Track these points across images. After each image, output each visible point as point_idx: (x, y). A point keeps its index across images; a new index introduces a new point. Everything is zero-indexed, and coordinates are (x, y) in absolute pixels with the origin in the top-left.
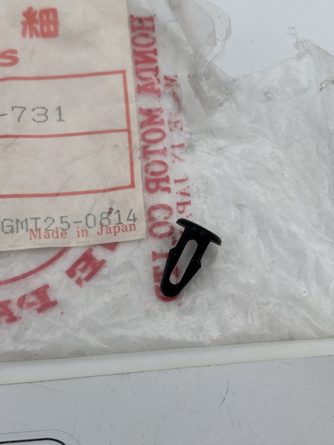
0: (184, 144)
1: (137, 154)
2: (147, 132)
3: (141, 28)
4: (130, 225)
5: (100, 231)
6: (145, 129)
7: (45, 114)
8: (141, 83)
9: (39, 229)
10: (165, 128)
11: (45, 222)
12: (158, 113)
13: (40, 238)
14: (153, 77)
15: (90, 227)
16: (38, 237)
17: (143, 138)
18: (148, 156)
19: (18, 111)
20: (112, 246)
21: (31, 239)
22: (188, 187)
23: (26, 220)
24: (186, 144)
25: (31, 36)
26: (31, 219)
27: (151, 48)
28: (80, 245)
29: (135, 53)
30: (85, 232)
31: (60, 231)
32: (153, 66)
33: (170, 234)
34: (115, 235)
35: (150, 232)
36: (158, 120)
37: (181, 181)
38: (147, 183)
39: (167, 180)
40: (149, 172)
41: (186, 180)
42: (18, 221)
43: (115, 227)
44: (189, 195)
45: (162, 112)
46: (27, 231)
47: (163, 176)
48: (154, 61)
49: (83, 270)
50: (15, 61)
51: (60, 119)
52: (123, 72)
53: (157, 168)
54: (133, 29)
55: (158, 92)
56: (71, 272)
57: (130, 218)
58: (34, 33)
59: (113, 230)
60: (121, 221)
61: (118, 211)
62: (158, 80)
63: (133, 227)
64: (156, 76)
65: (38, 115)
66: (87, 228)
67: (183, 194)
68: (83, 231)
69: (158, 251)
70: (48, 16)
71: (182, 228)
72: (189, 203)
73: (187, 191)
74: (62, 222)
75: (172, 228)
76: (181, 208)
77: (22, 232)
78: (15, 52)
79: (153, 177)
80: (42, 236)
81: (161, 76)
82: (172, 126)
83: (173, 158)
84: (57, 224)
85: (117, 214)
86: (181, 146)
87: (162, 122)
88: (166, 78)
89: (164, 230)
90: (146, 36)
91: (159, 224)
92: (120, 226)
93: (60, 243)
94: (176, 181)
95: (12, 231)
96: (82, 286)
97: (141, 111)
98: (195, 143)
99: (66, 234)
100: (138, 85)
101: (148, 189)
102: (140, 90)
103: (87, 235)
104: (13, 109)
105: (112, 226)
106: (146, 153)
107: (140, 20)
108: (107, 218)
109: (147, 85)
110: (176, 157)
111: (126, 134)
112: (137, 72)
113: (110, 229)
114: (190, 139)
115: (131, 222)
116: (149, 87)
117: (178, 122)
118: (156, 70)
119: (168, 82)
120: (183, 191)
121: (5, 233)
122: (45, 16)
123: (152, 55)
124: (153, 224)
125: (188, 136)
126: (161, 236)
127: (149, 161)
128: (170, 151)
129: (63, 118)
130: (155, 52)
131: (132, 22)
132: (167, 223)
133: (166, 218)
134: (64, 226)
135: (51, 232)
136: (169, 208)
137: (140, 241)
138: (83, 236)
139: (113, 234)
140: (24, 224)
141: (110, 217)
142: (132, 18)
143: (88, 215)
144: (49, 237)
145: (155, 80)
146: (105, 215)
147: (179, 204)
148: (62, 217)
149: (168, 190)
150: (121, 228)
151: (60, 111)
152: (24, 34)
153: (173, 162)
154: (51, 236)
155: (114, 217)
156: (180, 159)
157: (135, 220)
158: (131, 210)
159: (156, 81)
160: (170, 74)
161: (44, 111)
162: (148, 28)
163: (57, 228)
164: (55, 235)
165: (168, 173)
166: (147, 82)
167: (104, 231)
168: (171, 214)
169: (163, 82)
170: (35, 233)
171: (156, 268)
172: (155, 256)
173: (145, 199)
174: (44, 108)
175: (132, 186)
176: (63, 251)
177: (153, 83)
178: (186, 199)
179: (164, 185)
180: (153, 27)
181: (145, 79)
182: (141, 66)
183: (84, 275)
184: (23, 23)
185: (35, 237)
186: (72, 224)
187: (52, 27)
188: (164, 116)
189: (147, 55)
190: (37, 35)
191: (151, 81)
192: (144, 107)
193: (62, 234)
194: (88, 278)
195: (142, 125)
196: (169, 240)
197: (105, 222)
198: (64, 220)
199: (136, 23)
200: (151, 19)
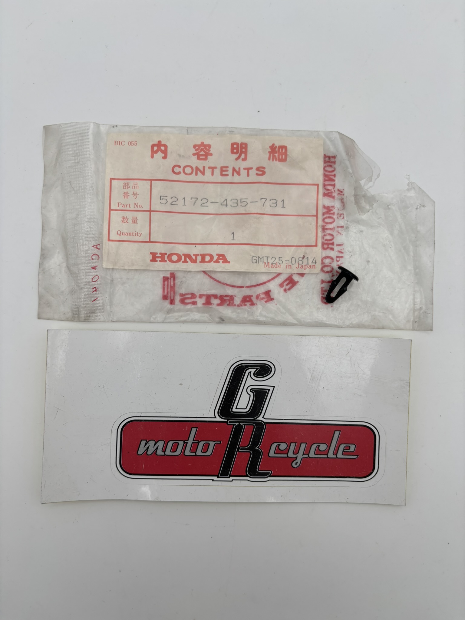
0: (343, 226)
1: (320, 230)
2: (326, 218)
3: (329, 162)
4: (313, 265)
5: (297, 266)
6: (325, 216)
7: (276, 203)
8: (326, 192)
9: (269, 263)
10: (335, 217)
11: (272, 259)
12: (332, 208)
13: (269, 267)
14: (332, 189)
15: (293, 264)
16: (268, 266)
17: (323, 220)
18: (325, 231)
19: (264, 200)
20: (302, 275)
21: (265, 267)
22: (343, 249)
23: (263, 257)
24: (344, 226)
25: (273, 160)
26: (265, 257)
27: (333, 173)
28: (287, 272)
29: (325, 175)
30: (290, 266)
31: (278, 264)
32: (332, 183)
33: (331, 271)
34: (305, 269)
35: (322, 270)
36: (331, 212)
37: (340, 245)
38: (323, 244)
39: (333, 244)
40: (325, 239)
41: (342, 245)
42: (259, 257)
43: (305, 266)
44: (343, 253)
45: (335, 208)
46: (263, 263)
47: (331, 242)
48: (334, 180)
49: (287, 285)
50: (264, 173)
51: (283, 206)
52: (318, 185)
53: (328, 237)
54: (325, 162)
55: (334, 197)
56: (281, 285)
57: (313, 262)
58: (274, 158)
59: (304, 267)
60: (309, 263)
61: (308, 258)
62: (334, 191)
63: (314, 267)
64: (334, 188)
65: (272, 203)
66: (291, 264)
67: (340, 252)
68: (289, 265)
69: (324, 279)
70: (282, 150)
71: (340, 271)
72: (342, 257)
73: (342, 251)
74: (279, 260)
75: (333, 269)
76: (338, 259)
77: (261, 263)
78: (264, 168)
79: (326, 242)
80: (270, 267)
81: (336, 189)
82: (338, 216)
83: (337, 233)
84: (277, 260)
85: (307, 259)
86: (342, 227)
87: (333, 214)
88: (338, 190)
89: (329, 269)
90: (331, 166)
91: (327, 266)
92: (308, 265)
93: (278, 270)
94: (337, 245)
95: (256, 262)
96: (286, 293)
97: (324, 207)
98: (349, 227)
99: (281, 266)
100: (324, 193)
101: (324, 249)
102: (325, 195)
103: (291, 268)
104: (261, 199)
105: (304, 264)
106: (324, 229)
107: (329, 157)
108: (302, 260)
109: (329, 193)
110: (339, 233)
111: (315, 218)
112: (324, 185)
113: (303, 267)
114: (347, 224)
115: (314, 264)
116: (330, 194)
117: (342, 214)
118: (334, 185)
119: (339, 192)
120: (340, 251)
121: (253, 263)
122: (280, 149)
123: (333, 177)
124: (324, 266)
125: (346, 222)
126: (328, 272)
127: (325, 233)
128: (336, 229)
129: (284, 206)
130: (335, 176)
131: (325, 158)
132: (330, 266)
133: (330, 263)
134: (280, 262)
135: (274, 265)
136: (332, 259)
137: (317, 274)
138: (289, 268)
139: (304, 269)
140: (262, 259)
141: (303, 260)
142: (325, 156)
143: (292, 258)
144: (273, 267)
145: (333, 190)
146: (301, 259)
147: (337, 257)
148: (279, 257)
149: (332, 249)
150: (308, 266)
151: (283, 202)
152: (269, 159)
153: (337, 235)
154: (274, 266)
155: (305, 261)
156: (340, 234)
157: (315, 263)
158: (314, 258)
159: (334, 192)
160: (341, 189)
161: (276, 201)
162: (332, 162)
163: (277, 263)
164: (276, 266)
165: (334, 241)
166: (329, 191)
167: (300, 267)
168: (333, 261)
169: (337, 192)
170: (267, 264)
171: (322, 288)
172: (323, 282)
173: (322, 253)
174: (276, 200)
175: (316, 246)
176: (279, 274)
177: (332, 193)
178: (341, 255)
179: (331, 246)
180: (335, 162)
181: (328, 190)
182: (327, 183)
183: (288, 287)
184: (269, 152)
185: (267, 266)
186: (284, 262)
187: (284, 156)
188: (335, 211)
189: (331, 177)
190: (276, 160)
191: (331, 191)
192: (326, 205)
193: (279, 266)
194: (289, 289)
195: (323, 214)
196: (331, 274)
197: (300, 262)
198: (280, 259)
199: (327, 159)
200: (334, 157)
